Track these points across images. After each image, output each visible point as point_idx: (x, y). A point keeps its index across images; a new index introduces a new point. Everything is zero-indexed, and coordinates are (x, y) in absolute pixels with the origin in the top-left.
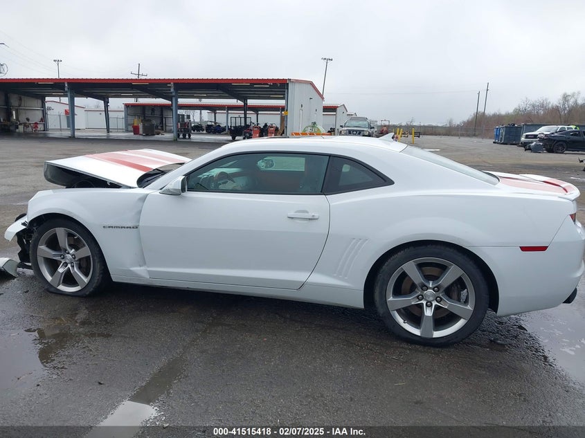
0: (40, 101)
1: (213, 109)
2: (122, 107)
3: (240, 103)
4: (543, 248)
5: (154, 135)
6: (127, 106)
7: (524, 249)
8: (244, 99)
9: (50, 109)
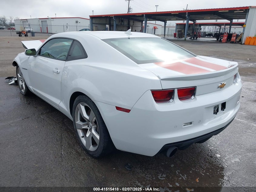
0: (141, 23)
1: (219, 25)
2: (175, 25)
3: (228, 21)
4: (128, 111)
5: (182, 38)
6: (177, 24)
7: (118, 108)
8: (231, 19)
9: (148, 26)
